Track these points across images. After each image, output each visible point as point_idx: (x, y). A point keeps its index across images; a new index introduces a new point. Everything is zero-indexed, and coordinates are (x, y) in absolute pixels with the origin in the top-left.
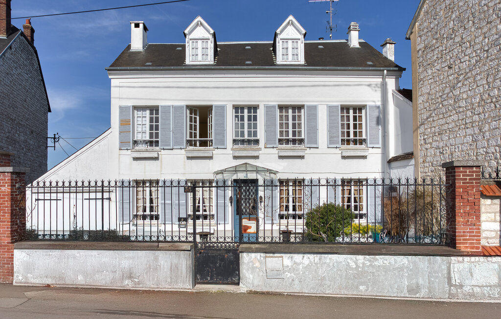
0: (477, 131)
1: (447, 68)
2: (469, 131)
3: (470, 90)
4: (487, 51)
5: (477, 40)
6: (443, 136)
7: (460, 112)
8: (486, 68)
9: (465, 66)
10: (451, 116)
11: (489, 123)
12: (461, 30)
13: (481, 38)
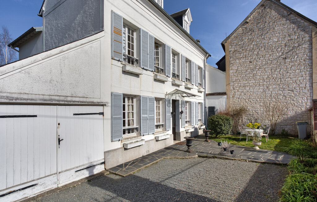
0: (265, 87)
1: (249, 62)
2: (261, 87)
3: (262, 72)
4: (271, 61)
5: (266, 56)
6: (246, 88)
7: (256, 80)
8: (271, 67)
9: (259, 64)
10: (251, 81)
11: (272, 86)
12: (257, 50)
13: (268, 56)
